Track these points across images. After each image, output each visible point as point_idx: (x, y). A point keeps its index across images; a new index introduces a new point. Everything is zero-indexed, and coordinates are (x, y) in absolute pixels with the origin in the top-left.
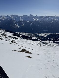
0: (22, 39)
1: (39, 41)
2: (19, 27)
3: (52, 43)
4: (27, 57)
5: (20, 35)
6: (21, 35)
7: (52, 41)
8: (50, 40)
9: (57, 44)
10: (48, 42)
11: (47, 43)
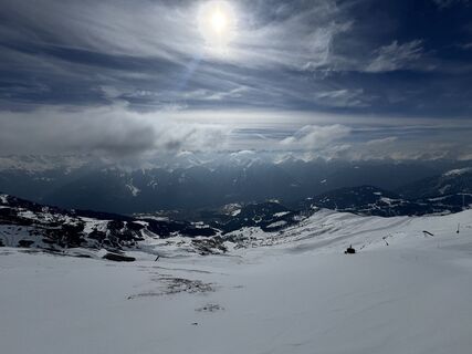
0: (151, 236)
1: (218, 234)
2: (136, 190)
3: (258, 232)
4: (200, 310)
5: (143, 223)
6: (145, 220)
7: (258, 225)
8: (250, 224)
9: (275, 234)
10: (245, 231)
11: (245, 236)
